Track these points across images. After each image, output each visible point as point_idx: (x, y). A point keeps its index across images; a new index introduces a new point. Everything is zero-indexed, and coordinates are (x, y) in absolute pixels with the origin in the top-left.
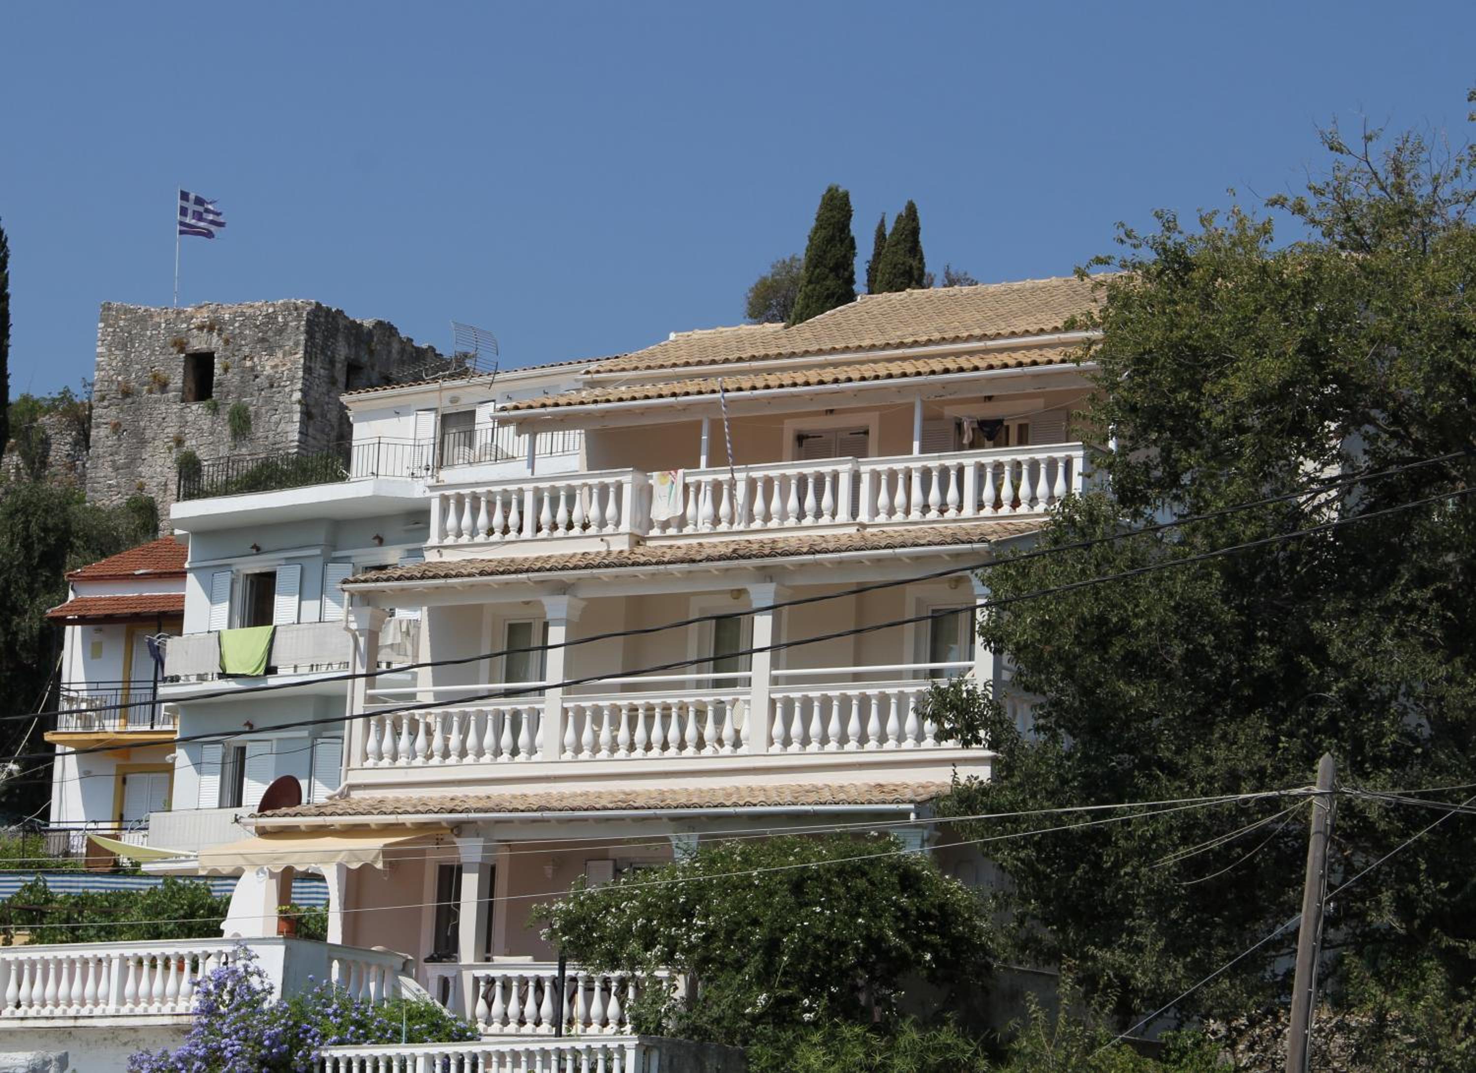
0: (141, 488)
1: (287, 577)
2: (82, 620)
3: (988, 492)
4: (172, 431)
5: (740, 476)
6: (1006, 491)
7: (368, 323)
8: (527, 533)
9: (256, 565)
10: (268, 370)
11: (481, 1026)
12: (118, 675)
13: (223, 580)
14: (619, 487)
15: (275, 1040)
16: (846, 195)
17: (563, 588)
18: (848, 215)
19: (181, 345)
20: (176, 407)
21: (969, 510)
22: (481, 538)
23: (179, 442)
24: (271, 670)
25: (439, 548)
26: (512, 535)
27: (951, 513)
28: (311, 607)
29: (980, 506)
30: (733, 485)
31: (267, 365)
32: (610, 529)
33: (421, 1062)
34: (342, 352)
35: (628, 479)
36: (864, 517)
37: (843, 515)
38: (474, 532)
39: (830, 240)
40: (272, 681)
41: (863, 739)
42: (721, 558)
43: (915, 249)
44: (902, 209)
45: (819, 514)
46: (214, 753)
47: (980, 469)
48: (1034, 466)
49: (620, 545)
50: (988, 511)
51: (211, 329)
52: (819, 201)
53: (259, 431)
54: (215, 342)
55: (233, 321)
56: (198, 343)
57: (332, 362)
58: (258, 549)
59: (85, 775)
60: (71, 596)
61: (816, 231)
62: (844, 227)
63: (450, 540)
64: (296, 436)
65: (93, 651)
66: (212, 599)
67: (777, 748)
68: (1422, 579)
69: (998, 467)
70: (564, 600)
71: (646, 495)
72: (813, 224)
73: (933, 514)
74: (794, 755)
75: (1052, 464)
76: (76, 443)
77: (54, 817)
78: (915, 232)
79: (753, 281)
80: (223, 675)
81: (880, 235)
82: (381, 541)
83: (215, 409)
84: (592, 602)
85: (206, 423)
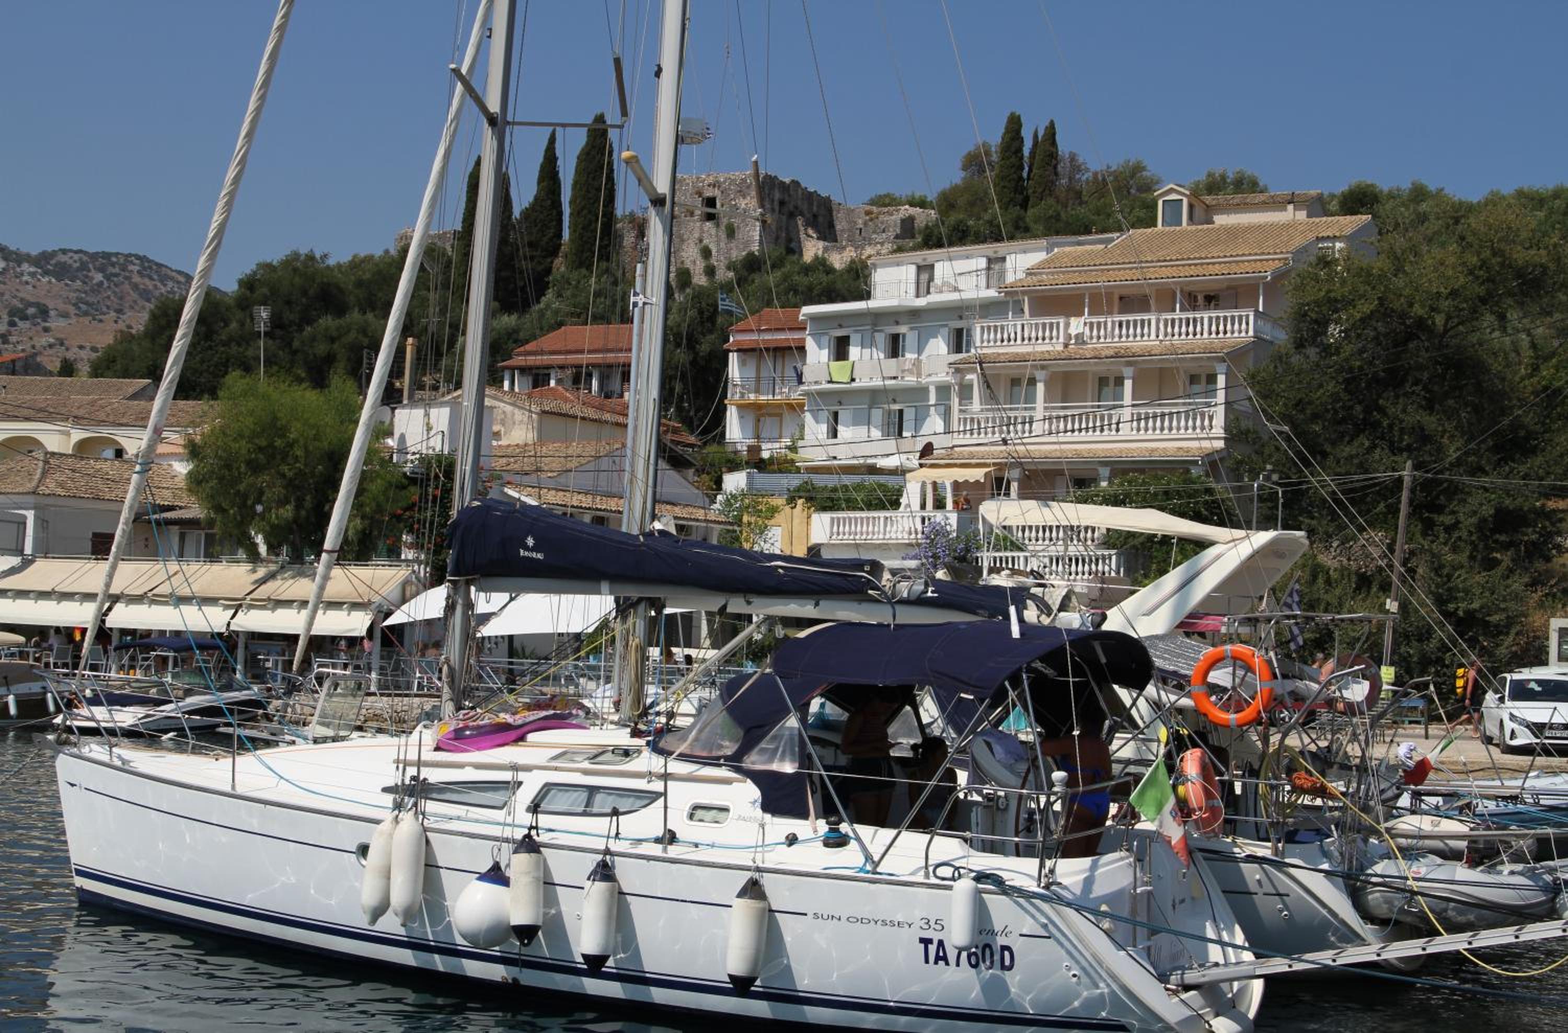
0: (682, 262)
1: (855, 338)
2: (738, 351)
3: (1214, 328)
4: (697, 235)
5: (1109, 320)
6: (1221, 328)
7: (787, 180)
8: (1019, 341)
9: (840, 333)
10: (743, 206)
11: (1027, 542)
12: (753, 375)
13: (825, 340)
14: (1058, 324)
15: (961, 550)
16: (1019, 117)
17: (1043, 367)
18: (1020, 126)
19: (700, 194)
20: (698, 224)
21: (1206, 335)
22: (999, 343)
23: (701, 241)
24: (853, 380)
25: (982, 347)
26: (1012, 343)
27: (1198, 336)
28: (867, 352)
29: (1210, 333)
30: (1106, 323)
31: (742, 203)
32: (1054, 340)
33: (1022, 559)
34: (777, 195)
35: (1062, 321)
36: (1161, 337)
37: (1153, 336)
38: (995, 341)
39: (1013, 139)
40: (854, 385)
41: (1179, 429)
42: (1112, 357)
43: (1054, 143)
44: (1047, 123)
45: (1142, 335)
46: (824, 415)
47: (1210, 319)
48: (1233, 318)
49: (1060, 348)
50: (1214, 336)
51: (714, 186)
52: (1005, 121)
53: (739, 235)
54: (716, 192)
55: (725, 182)
56: (708, 193)
57: (773, 201)
58: (841, 326)
59: (741, 417)
60: (731, 339)
61: (1005, 134)
62: (1018, 131)
63: (985, 344)
64: (758, 238)
65: (742, 363)
66: (820, 347)
67: (1135, 432)
68: (1417, 382)
69: (1218, 318)
70: (1044, 372)
71: (1067, 325)
72: (1003, 130)
73: (1191, 336)
74: (1142, 435)
75: (1240, 317)
76: (637, 237)
77: (727, 436)
78: (1054, 134)
79: (965, 152)
80: (830, 382)
81: (1036, 136)
82: (897, 323)
83: (718, 225)
84: (1054, 373)
85: (713, 231)
